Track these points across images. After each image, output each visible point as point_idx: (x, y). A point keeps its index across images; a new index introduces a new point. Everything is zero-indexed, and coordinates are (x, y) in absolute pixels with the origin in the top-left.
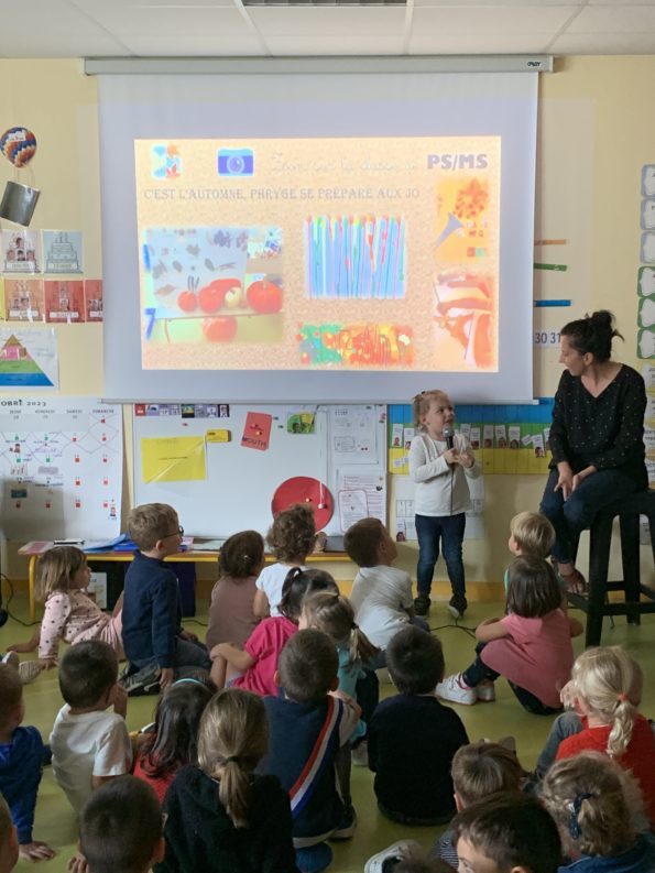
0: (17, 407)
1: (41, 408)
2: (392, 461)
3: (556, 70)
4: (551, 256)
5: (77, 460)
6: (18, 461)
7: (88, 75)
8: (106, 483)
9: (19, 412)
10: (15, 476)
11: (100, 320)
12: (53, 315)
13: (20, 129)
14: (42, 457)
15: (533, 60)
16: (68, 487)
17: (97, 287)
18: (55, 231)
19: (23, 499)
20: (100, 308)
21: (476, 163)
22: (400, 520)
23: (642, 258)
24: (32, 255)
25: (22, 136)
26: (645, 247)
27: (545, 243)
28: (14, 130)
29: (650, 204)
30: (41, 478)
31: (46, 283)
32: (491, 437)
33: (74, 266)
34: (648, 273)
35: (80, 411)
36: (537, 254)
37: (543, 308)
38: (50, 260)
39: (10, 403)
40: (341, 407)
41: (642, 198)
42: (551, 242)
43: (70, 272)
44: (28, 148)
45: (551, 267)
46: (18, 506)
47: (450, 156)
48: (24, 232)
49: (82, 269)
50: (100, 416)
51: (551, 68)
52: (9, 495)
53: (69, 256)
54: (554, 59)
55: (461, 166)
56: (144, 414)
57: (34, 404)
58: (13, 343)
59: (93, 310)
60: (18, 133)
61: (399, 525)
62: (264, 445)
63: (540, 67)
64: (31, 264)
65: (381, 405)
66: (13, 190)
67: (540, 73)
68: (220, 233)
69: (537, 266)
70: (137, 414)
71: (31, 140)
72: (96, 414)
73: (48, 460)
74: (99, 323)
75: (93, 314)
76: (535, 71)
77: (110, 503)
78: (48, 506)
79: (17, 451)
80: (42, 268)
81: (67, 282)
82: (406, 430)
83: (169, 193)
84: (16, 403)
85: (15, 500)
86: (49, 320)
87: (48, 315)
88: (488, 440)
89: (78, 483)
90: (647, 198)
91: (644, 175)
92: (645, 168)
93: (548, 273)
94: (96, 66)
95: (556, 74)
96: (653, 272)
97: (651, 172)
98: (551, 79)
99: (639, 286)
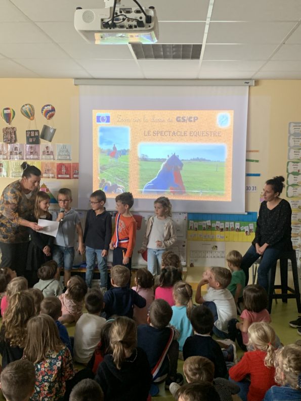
3: (255, 85)
4: (253, 156)
7: (76, 85)
11: (77, 178)
12: (59, 176)
13: (49, 105)
15: (246, 81)
17: (77, 165)
18: (62, 144)
20: (77, 174)
23: (289, 158)
24: (52, 153)
25: (49, 108)
26: (290, 154)
27: (250, 151)
28: (47, 105)
29: (292, 137)
31: (57, 164)
33: (68, 158)
34: (291, 164)
36: (247, 155)
37: (249, 177)
38: (59, 155)
41: (289, 135)
42: (252, 151)
43: (66, 160)
44: (52, 112)
45: (253, 161)
48: (49, 144)
49: (71, 158)
51: (254, 84)
53: (66, 154)
54: (255, 81)
58: (44, 186)
59: (75, 174)
60: (48, 107)
61: (191, 261)
62: (139, 228)
63: (249, 84)
64: (52, 157)
65: (185, 213)
66: (46, 128)
67: (249, 86)
69: (247, 160)
71: (53, 109)
74: (77, 180)
75: (75, 176)
76: (247, 85)
80: (56, 158)
81: (65, 164)
82: (195, 223)
86: (58, 178)
87: (57, 176)
88: (227, 228)
90: (291, 135)
91: (290, 126)
92: (290, 123)
93: (252, 163)
94: (78, 82)
95: (256, 87)
96: (293, 164)
97: (292, 125)
98: (254, 89)
99: (287, 169)
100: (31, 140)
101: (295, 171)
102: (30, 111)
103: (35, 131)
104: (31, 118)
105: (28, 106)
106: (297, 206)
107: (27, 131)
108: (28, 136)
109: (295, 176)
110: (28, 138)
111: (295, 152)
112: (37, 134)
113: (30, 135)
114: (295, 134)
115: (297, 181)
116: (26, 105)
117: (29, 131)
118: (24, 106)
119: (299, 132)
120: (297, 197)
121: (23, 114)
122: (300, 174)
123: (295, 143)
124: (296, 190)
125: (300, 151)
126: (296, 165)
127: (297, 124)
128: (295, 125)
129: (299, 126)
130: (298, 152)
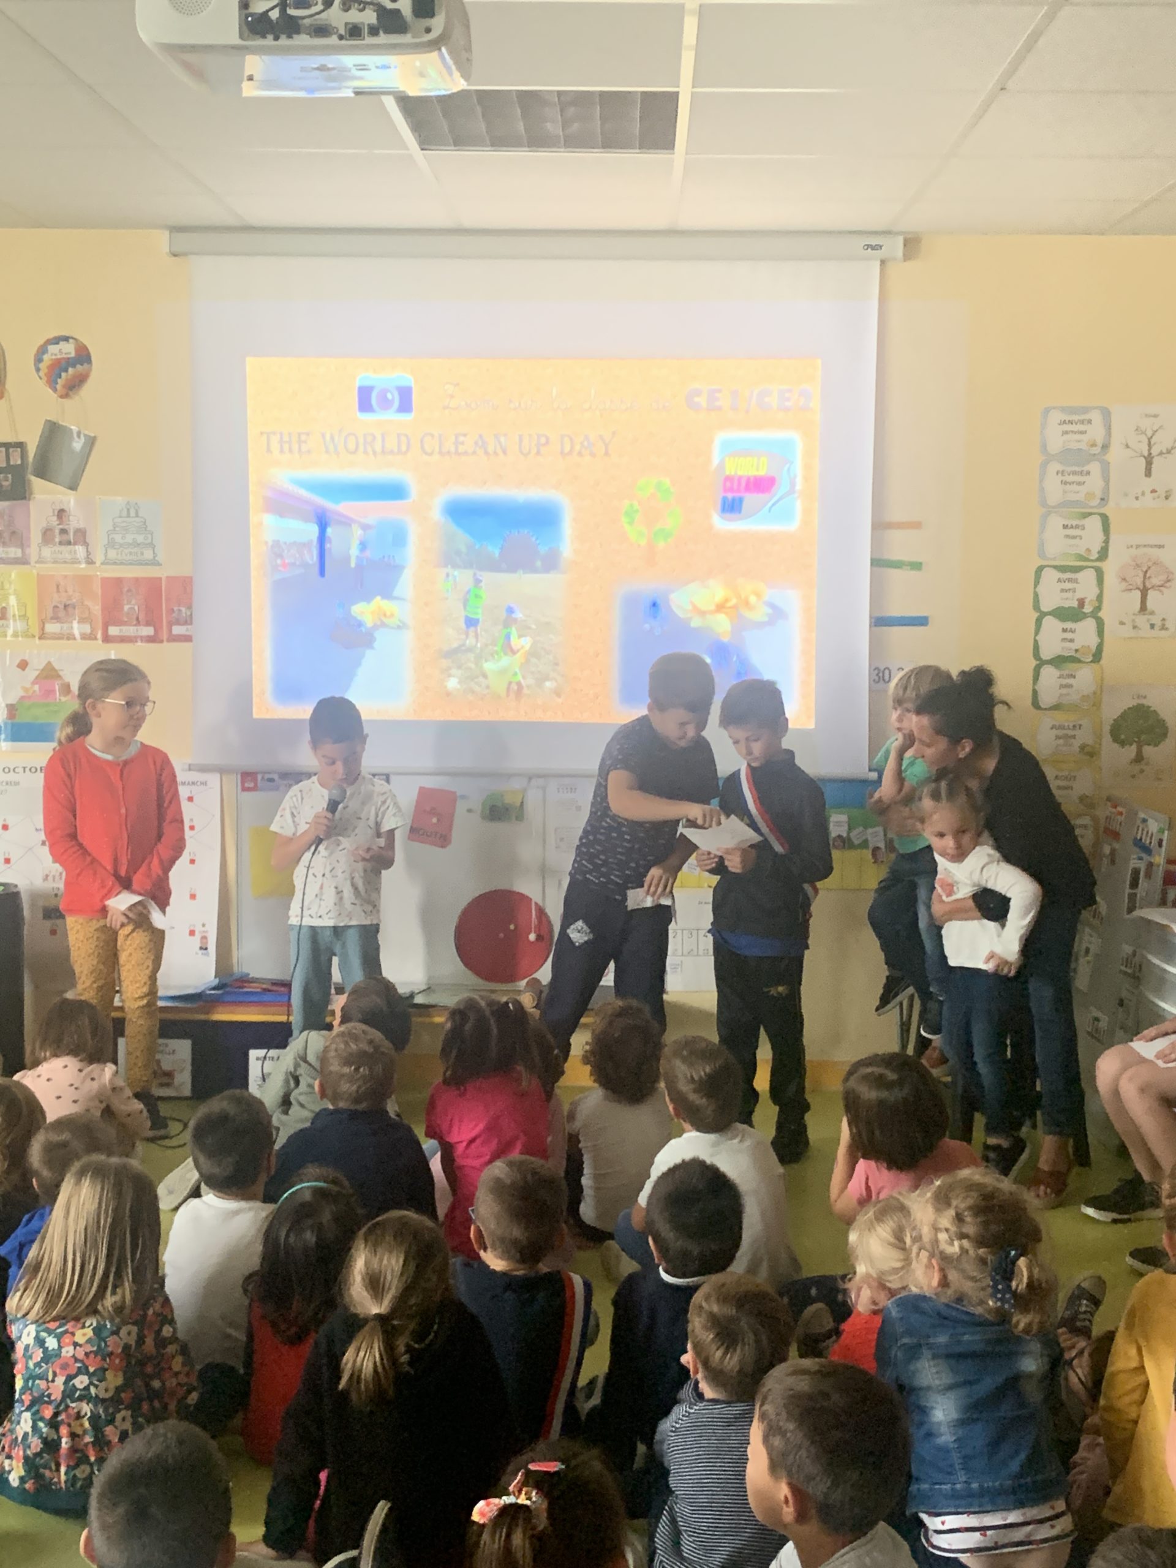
3: (907, 257)
4: (900, 546)
7: (175, 255)
8: (193, 897)
10: (50, 885)
11: (187, 639)
12: (113, 631)
13: (66, 339)
15: (870, 241)
17: (184, 586)
18: (119, 498)
20: (188, 621)
23: (1042, 554)
25: (68, 350)
26: (1046, 535)
27: (890, 526)
28: (57, 340)
29: (1055, 467)
31: (104, 580)
33: (148, 554)
34: (1050, 576)
36: (877, 544)
37: (885, 629)
38: (111, 544)
40: (566, 781)
41: (1041, 458)
42: (899, 526)
43: (142, 563)
44: (79, 367)
45: (899, 565)
49: (160, 558)
51: (900, 252)
52: (41, 915)
53: (140, 539)
54: (906, 241)
56: (255, 789)
58: (49, 674)
59: (178, 623)
60: (63, 345)
62: (443, 840)
63: (882, 253)
66: (53, 432)
67: (884, 262)
69: (876, 563)
70: (244, 789)
71: (83, 356)
74: (187, 646)
75: (177, 630)
76: (875, 258)
77: (198, 929)
81: (137, 580)
85: (48, 924)
86: (107, 639)
87: (105, 631)
90: (1049, 458)
91: (1044, 423)
93: (894, 573)
94: (186, 241)
95: (907, 264)
96: (1059, 575)
97: (1056, 417)
98: (900, 270)
99: (1036, 595)
101: (1067, 604)
103: (7, 446)
106: (1077, 744)
109: (1069, 625)
111: (1065, 527)
112: (16, 460)
114: (1068, 456)
115: (1074, 646)
119: (1083, 446)
120: (1073, 708)
122: (1085, 616)
123: (1065, 492)
124: (1070, 681)
125: (1087, 522)
126: (1070, 580)
127: (1076, 416)
128: (1067, 418)
129: (1082, 422)
130: (1077, 527)
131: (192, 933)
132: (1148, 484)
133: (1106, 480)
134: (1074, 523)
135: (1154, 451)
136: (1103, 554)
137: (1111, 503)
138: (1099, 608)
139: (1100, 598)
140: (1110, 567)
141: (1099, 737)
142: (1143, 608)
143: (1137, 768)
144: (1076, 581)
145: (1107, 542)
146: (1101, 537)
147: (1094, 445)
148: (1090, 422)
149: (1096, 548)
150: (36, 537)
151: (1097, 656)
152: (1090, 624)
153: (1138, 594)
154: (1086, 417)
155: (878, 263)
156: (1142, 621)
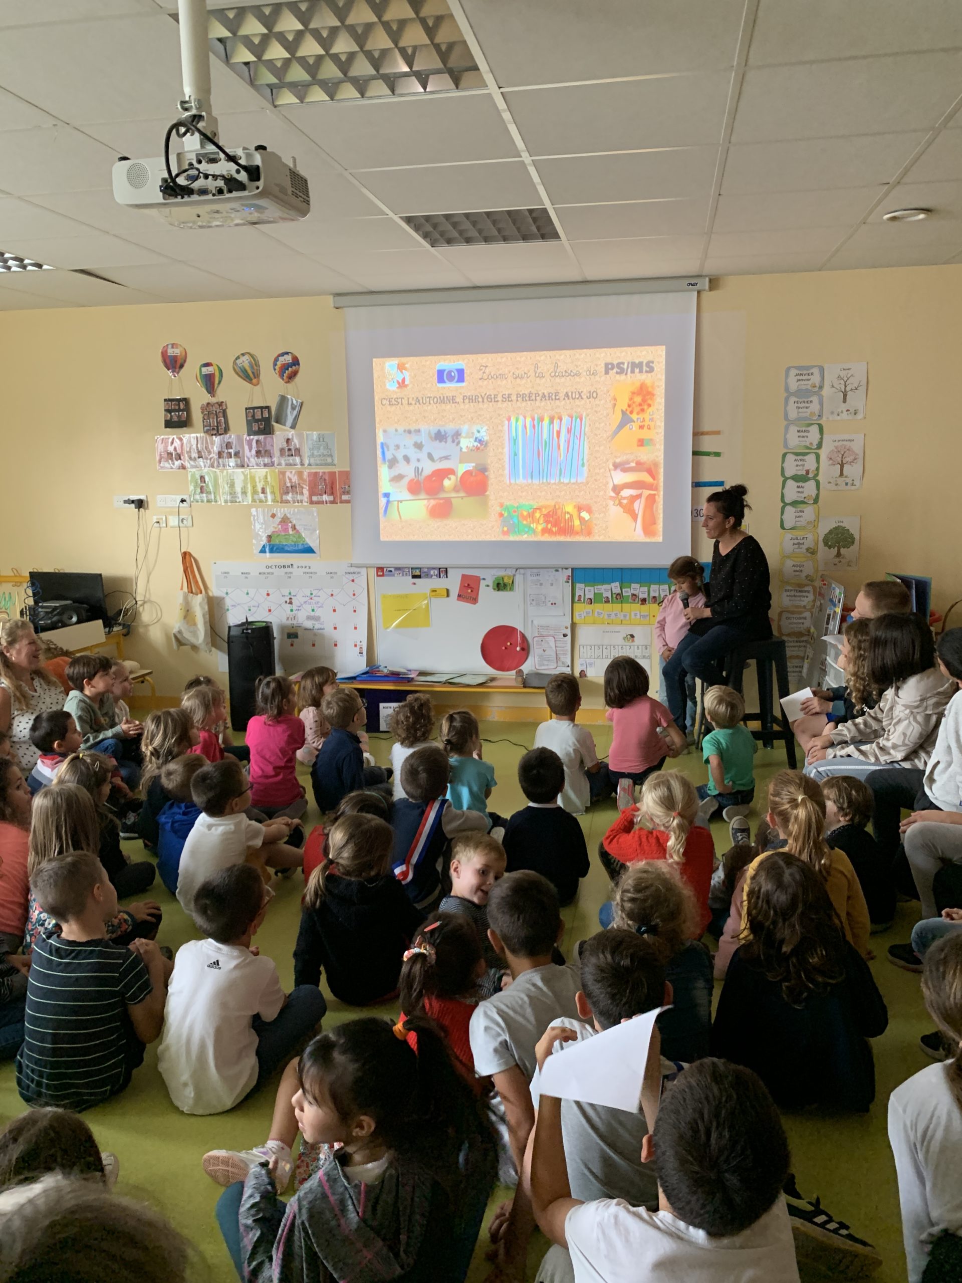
0: (290, 570)
1: (307, 570)
2: (576, 614)
3: (711, 289)
4: (708, 444)
5: (334, 611)
6: (292, 610)
7: (337, 308)
8: (356, 628)
9: (291, 573)
10: (290, 622)
11: (348, 502)
12: (315, 498)
13: (287, 353)
14: (309, 608)
15: (691, 281)
16: (328, 630)
17: (346, 476)
18: (315, 434)
19: (295, 640)
20: (348, 493)
21: (645, 368)
22: (582, 661)
23: (786, 446)
24: (298, 452)
25: (288, 359)
26: (788, 436)
27: (703, 434)
28: (283, 354)
29: (793, 399)
30: (308, 624)
31: (309, 474)
32: (657, 595)
33: (329, 460)
34: (790, 458)
35: (336, 573)
36: (695, 443)
37: (701, 488)
38: (312, 455)
39: (284, 567)
40: (535, 571)
41: (785, 395)
42: (707, 433)
43: (326, 464)
44: (294, 368)
45: (708, 454)
46: (292, 645)
47: (623, 363)
48: (291, 433)
49: (335, 462)
50: (351, 577)
51: (707, 287)
52: (286, 636)
53: (325, 453)
54: (710, 281)
55: (633, 372)
56: (383, 575)
57: (302, 567)
58: (285, 520)
59: (344, 493)
60: (286, 356)
61: (582, 665)
62: (474, 600)
63: (698, 287)
64: (298, 459)
65: (566, 569)
66: (283, 401)
67: (699, 292)
68: (439, 431)
69: (695, 453)
70: (378, 576)
71: (296, 362)
72: (348, 576)
73: (313, 610)
74: (349, 505)
76: (694, 290)
77: (358, 644)
78: (314, 645)
79: (291, 603)
80: (306, 462)
81: (324, 473)
82: (587, 588)
83: (399, 400)
84: (289, 567)
85: (290, 640)
86: (312, 502)
87: (311, 498)
88: (654, 597)
89: (335, 628)
90: (789, 394)
91: (787, 376)
92: (788, 370)
93: (705, 458)
94: (342, 301)
95: (712, 293)
96: (794, 457)
97: (793, 372)
98: (707, 296)
99: (783, 469)
100: (255, 427)
101: (800, 473)
102: (251, 366)
103: (262, 408)
104: (254, 381)
105: (247, 357)
106: (804, 547)
107: (246, 409)
108: (249, 418)
109: (801, 484)
110: (249, 423)
111: (798, 431)
112: (266, 415)
113: (253, 416)
114: (799, 393)
115: (803, 495)
116: (243, 355)
117: (250, 408)
118: (238, 358)
119: (809, 387)
120: (803, 528)
121: (237, 374)
122: (809, 479)
123: (798, 413)
124: (801, 514)
125: (810, 428)
126: (801, 460)
127: (804, 371)
128: (800, 372)
129: (808, 374)
130: (805, 431)
131: (356, 646)
132: (844, 407)
133: (821, 404)
134: (804, 429)
135: (848, 389)
136: (820, 446)
137: (824, 418)
138: (817, 475)
139: (818, 469)
140: (824, 453)
141: (817, 544)
142: (841, 474)
143: (837, 560)
144: (804, 460)
145: (822, 439)
146: (819, 436)
147: (815, 387)
148: (812, 374)
149: (815, 442)
150: (277, 453)
151: (816, 500)
152: (812, 484)
153: (839, 466)
154: (810, 372)
155: (696, 293)
156: (841, 481)
